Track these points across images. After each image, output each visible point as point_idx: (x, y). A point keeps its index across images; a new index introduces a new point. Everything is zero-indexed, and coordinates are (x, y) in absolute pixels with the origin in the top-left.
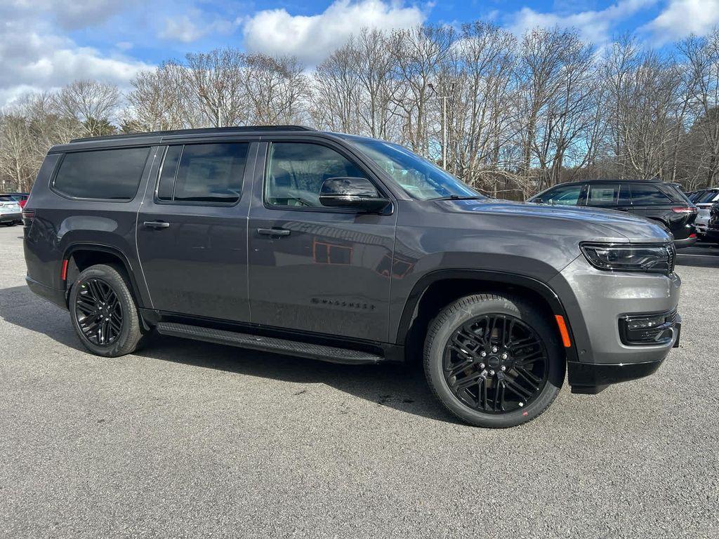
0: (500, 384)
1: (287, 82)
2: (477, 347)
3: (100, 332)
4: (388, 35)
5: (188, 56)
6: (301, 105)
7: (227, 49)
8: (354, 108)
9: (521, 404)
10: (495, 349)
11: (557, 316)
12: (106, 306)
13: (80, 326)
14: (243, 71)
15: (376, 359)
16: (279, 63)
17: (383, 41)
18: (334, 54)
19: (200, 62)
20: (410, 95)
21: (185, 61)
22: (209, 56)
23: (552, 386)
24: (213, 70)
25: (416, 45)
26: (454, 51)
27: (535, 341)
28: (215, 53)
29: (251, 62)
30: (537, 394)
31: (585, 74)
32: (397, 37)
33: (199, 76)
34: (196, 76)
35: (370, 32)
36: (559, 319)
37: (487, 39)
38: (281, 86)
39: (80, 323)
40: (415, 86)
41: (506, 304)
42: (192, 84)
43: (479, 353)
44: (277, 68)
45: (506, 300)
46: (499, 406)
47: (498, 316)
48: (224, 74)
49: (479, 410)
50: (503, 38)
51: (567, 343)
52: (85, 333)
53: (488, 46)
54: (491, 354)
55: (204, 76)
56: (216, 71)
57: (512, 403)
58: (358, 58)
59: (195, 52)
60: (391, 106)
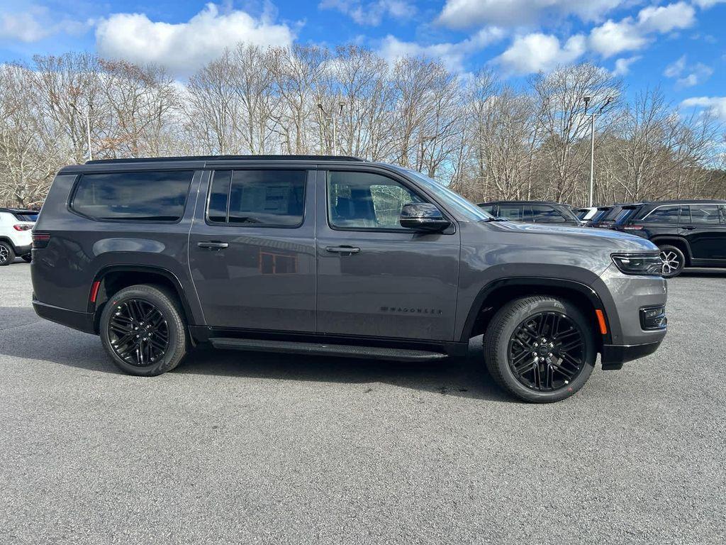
0: (550, 367)
1: (156, 92)
2: (530, 339)
3: (137, 351)
4: (264, 51)
5: (35, 58)
6: (171, 117)
7: (83, 53)
8: (229, 121)
9: (567, 382)
10: (545, 340)
11: (597, 311)
12: (144, 326)
13: (114, 348)
14: (102, 77)
15: (441, 356)
16: (145, 71)
17: (260, 58)
18: (207, 66)
19: (51, 65)
20: (289, 112)
21: (32, 64)
22: (60, 60)
23: (588, 365)
24: (66, 75)
25: (292, 64)
26: (329, 72)
27: (576, 331)
28: (68, 56)
29: (112, 68)
30: (577, 373)
31: (450, 101)
32: (274, 54)
33: (49, 80)
34: (45, 80)
35: (246, 47)
36: (599, 312)
37: (361, 62)
38: (147, 96)
39: (113, 345)
40: (293, 104)
41: (555, 304)
42: (41, 88)
43: (531, 343)
44: (143, 77)
45: (555, 300)
46: (550, 385)
47: (549, 313)
48: (80, 80)
49: (536, 390)
50: (376, 63)
51: (604, 331)
52: (119, 355)
53: (362, 69)
54: (542, 344)
55: (55, 81)
56: (69, 76)
57: (559, 382)
58: (234, 72)
59: (44, 54)
60: (270, 123)
